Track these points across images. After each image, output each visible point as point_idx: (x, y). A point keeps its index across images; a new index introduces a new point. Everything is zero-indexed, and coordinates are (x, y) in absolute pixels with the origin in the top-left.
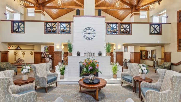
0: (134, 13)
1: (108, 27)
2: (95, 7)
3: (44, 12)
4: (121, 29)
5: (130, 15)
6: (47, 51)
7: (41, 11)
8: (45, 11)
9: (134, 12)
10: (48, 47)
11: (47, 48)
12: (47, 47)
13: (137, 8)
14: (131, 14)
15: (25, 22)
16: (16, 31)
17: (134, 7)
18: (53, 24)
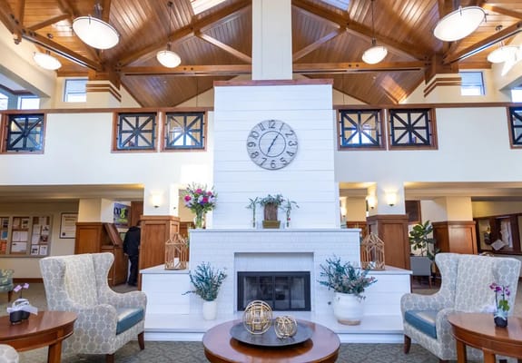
0: (437, 79)
1: (343, 125)
2: (293, 63)
3: (119, 89)
4: (394, 128)
5: (423, 86)
6: (126, 221)
7: (108, 85)
8: (121, 87)
9: (438, 76)
10: (127, 206)
11: (123, 210)
12: (124, 206)
13: (447, 60)
14: (426, 83)
15: (49, 117)
16: (15, 147)
17: (434, 58)
18: (142, 120)
